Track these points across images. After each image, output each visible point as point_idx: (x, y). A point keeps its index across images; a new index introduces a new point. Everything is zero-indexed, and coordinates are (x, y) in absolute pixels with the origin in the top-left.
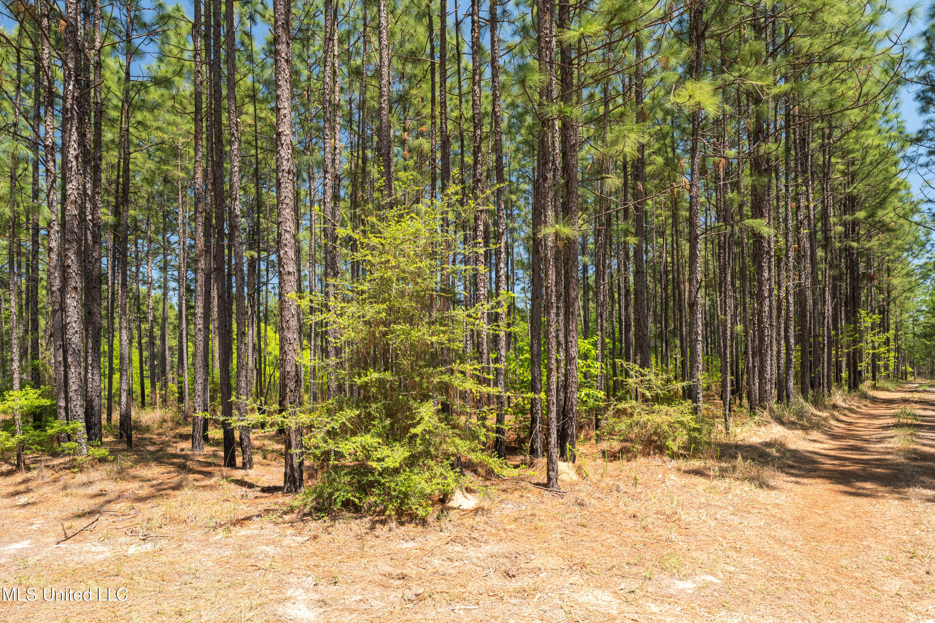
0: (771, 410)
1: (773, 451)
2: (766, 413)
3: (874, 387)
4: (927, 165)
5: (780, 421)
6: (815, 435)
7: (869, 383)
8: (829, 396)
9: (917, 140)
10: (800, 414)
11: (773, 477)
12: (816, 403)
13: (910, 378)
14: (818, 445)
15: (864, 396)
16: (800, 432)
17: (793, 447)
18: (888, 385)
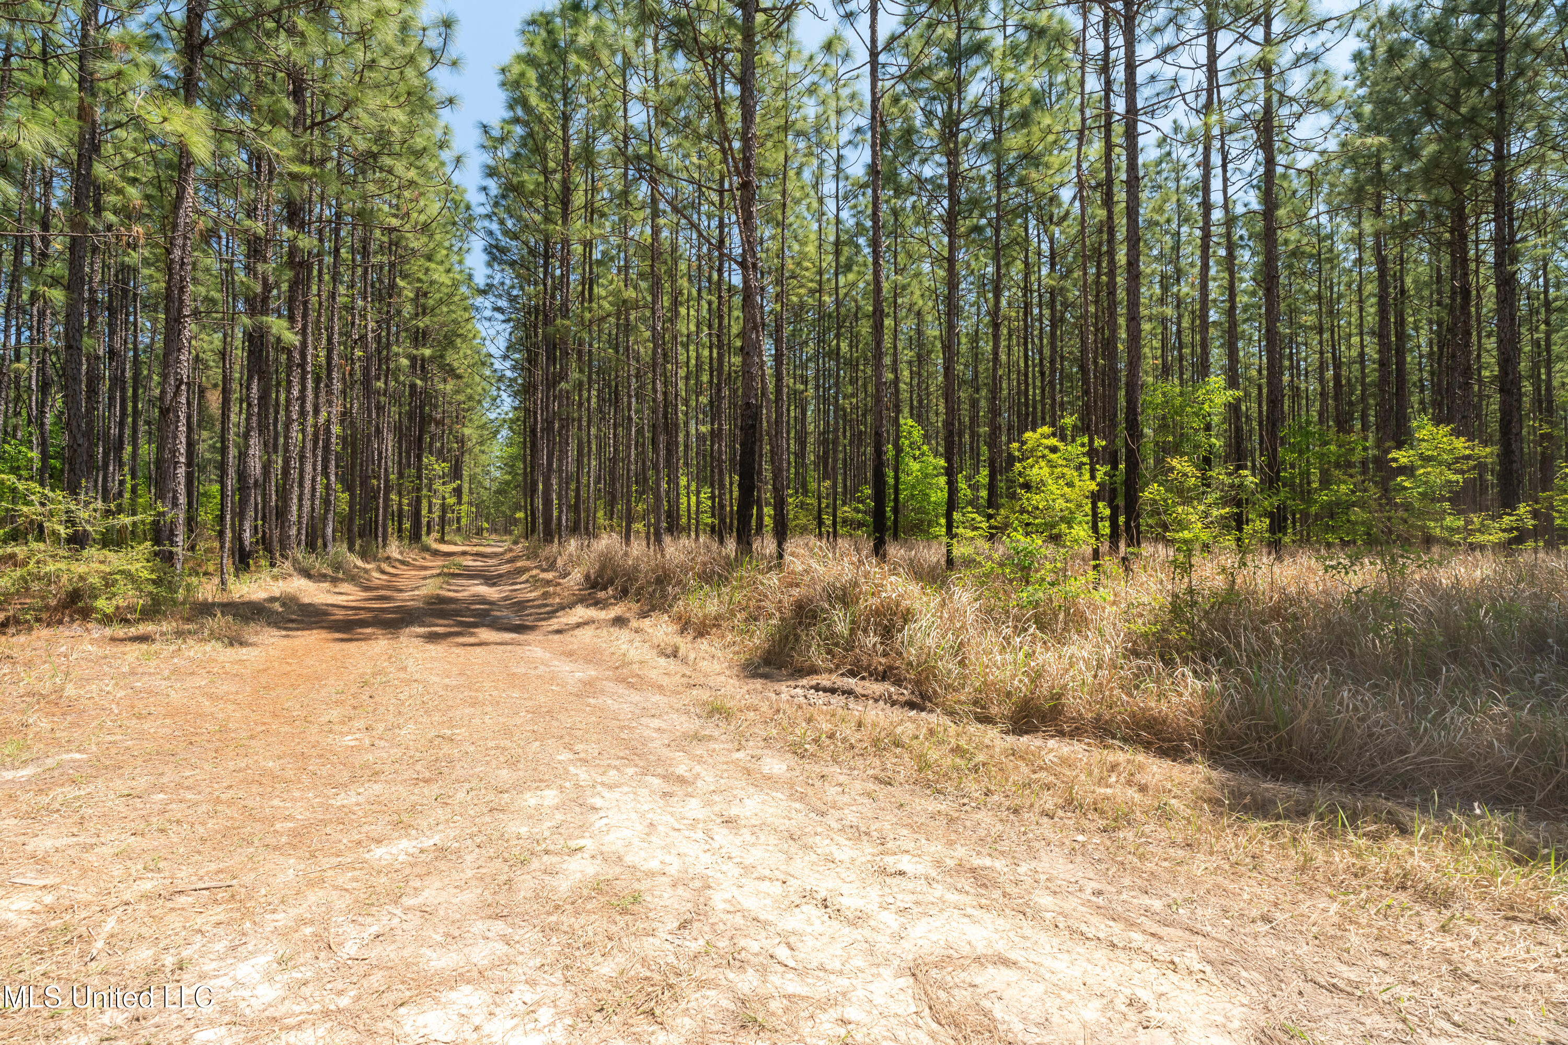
0: (295, 561)
1: (277, 606)
2: (287, 564)
3: (442, 540)
4: (490, 319)
5: (306, 573)
6: (345, 587)
7: (435, 535)
8: (385, 546)
9: (483, 292)
10: (337, 567)
11: (257, 633)
12: (364, 556)
13: (485, 534)
14: (344, 597)
15: (426, 549)
16: (326, 585)
17: (306, 600)
18: (458, 539)
